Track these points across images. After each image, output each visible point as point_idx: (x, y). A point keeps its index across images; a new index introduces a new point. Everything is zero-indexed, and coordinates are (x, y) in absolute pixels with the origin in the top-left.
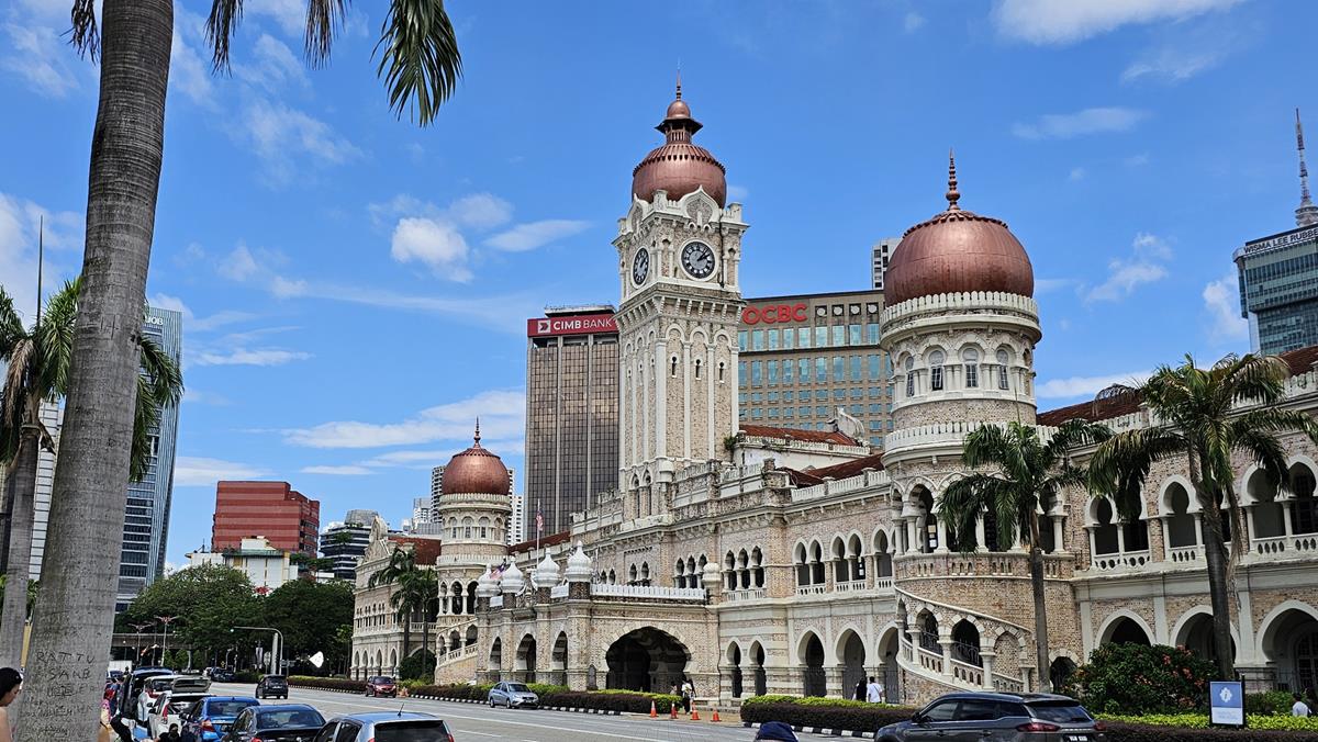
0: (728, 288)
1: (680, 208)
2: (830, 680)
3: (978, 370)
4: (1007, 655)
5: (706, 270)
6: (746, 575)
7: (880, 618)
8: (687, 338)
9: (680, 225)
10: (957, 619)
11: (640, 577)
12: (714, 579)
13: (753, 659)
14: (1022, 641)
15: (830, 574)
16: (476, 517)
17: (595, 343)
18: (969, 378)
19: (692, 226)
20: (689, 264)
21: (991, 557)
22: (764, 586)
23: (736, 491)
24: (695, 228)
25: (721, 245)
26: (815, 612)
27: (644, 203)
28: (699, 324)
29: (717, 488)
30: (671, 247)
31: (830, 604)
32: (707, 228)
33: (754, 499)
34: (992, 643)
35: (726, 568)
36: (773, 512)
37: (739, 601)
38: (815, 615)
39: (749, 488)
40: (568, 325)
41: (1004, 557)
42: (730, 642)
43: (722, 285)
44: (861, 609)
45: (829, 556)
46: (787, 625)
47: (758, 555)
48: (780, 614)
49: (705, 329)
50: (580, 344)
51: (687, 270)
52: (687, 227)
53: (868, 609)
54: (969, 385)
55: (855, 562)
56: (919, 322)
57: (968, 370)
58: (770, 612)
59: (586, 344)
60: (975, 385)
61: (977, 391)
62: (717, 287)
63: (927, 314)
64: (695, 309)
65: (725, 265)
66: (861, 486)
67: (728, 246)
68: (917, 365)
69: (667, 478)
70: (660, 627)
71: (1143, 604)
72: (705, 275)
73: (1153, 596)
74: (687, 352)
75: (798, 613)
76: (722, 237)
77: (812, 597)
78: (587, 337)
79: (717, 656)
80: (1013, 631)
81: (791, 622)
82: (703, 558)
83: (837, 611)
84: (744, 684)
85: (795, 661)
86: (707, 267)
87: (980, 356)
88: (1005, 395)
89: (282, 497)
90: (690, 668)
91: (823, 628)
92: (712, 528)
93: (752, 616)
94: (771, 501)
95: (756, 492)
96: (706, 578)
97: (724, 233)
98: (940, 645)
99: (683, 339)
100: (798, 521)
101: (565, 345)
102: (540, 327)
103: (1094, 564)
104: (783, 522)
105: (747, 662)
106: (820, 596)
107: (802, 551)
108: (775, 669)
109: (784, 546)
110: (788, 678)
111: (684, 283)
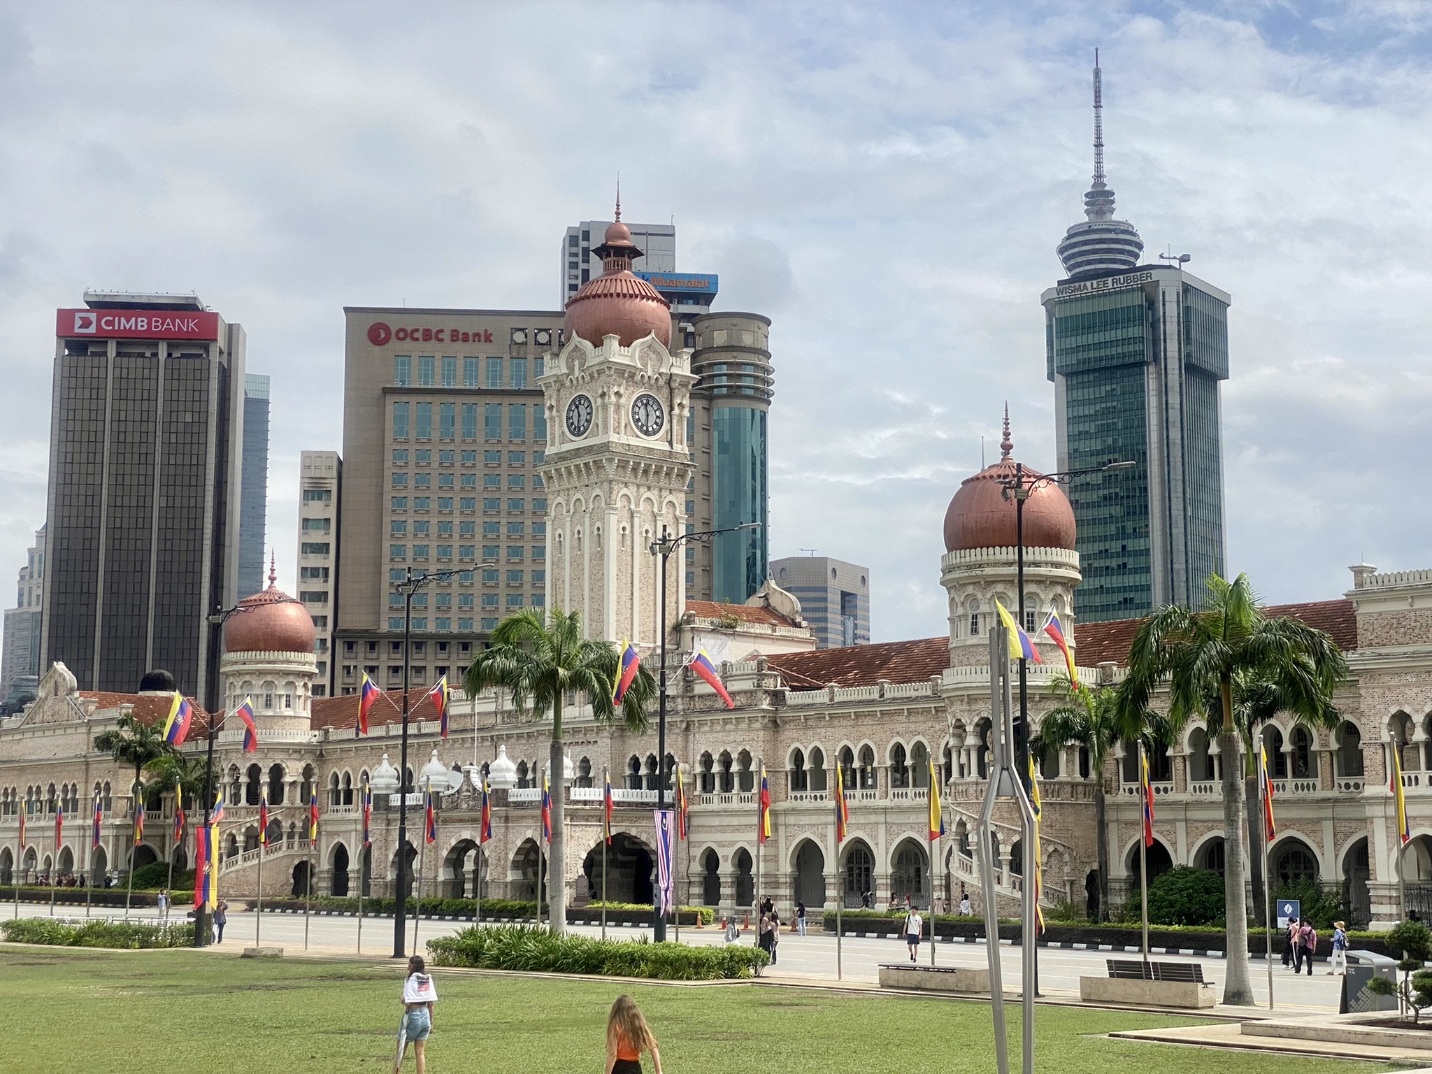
0: (678, 448)
1: (631, 356)
2: (832, 887)
3: (1036, 617)
5: (655, 426)
6: (727, 778)
7: (894, 828)
8: (637, 505)
9: (632, 376)
10: (1016, 838)
13: (733, 865)
14: (1066, 857)
15: (833, 780)
17: (170, 355)
19: (642, 376)
20: (639, 420)
21: (1045, 784)
22: (754, 791)
24: (646, 379)
25: (671, 398)
26: (814, 819)
27: (588, 345)
28: (649, 488)
29: (688, 683)
30: (623, 400)
32: (657, 379)
33: (741, 700)
34: (1045, 859)
35: (698, 769)
36: (766, 715)
37: (716, 805)
38: (813, 822)
40: (124, 323)
41: (1054, 784)
42: (704, 847)
43: (671, 443)
44: (873, 818)
45: (831, 762)
46: (776, 831)
47: (745, 758)
49: (654, 495)
50: (142, 355)
51: (637, 426)
52: (638, 378)
53: (882, 818)
55: (863, 771)
56: (989, 571)
57: (1028, 616)
59: (155, 355)
62: (665, 447)
63: (996, 564)
64: (646, 472)
65: (675, 421)
66: (876, 696)
67: (677, 401)
70: (633, 832)
71: (1167, 827)
72: (655, 432)
73: (1175, 820)
74: (636, 521)
75: (791, 820)
76: (671, 390)
77: (806, 804)
78: (157, 345)
79: (686, 863)
80: (1061, 849)
81: (782, 827)
82: (669, 756)
84: (723, 891)
85: (786, 867)
86: (656, 423)
87: (1038, 605)
91: (825, 836)
92: (684, 725)
93: (735, 821)
94: (763, 703)
95: (746, 692)
97: (674, 385)
99: (633, 507)
100: (792, 725)
101: (118, 354)
102: (78, 322)
103: (1121, 789)
104: (774, 723)
105: (726, 869)
106: (819, 803)
107: (798, 757)
108: (765, 875)
109: (776, 750)
110: (777, 885)
111: (634, 441)
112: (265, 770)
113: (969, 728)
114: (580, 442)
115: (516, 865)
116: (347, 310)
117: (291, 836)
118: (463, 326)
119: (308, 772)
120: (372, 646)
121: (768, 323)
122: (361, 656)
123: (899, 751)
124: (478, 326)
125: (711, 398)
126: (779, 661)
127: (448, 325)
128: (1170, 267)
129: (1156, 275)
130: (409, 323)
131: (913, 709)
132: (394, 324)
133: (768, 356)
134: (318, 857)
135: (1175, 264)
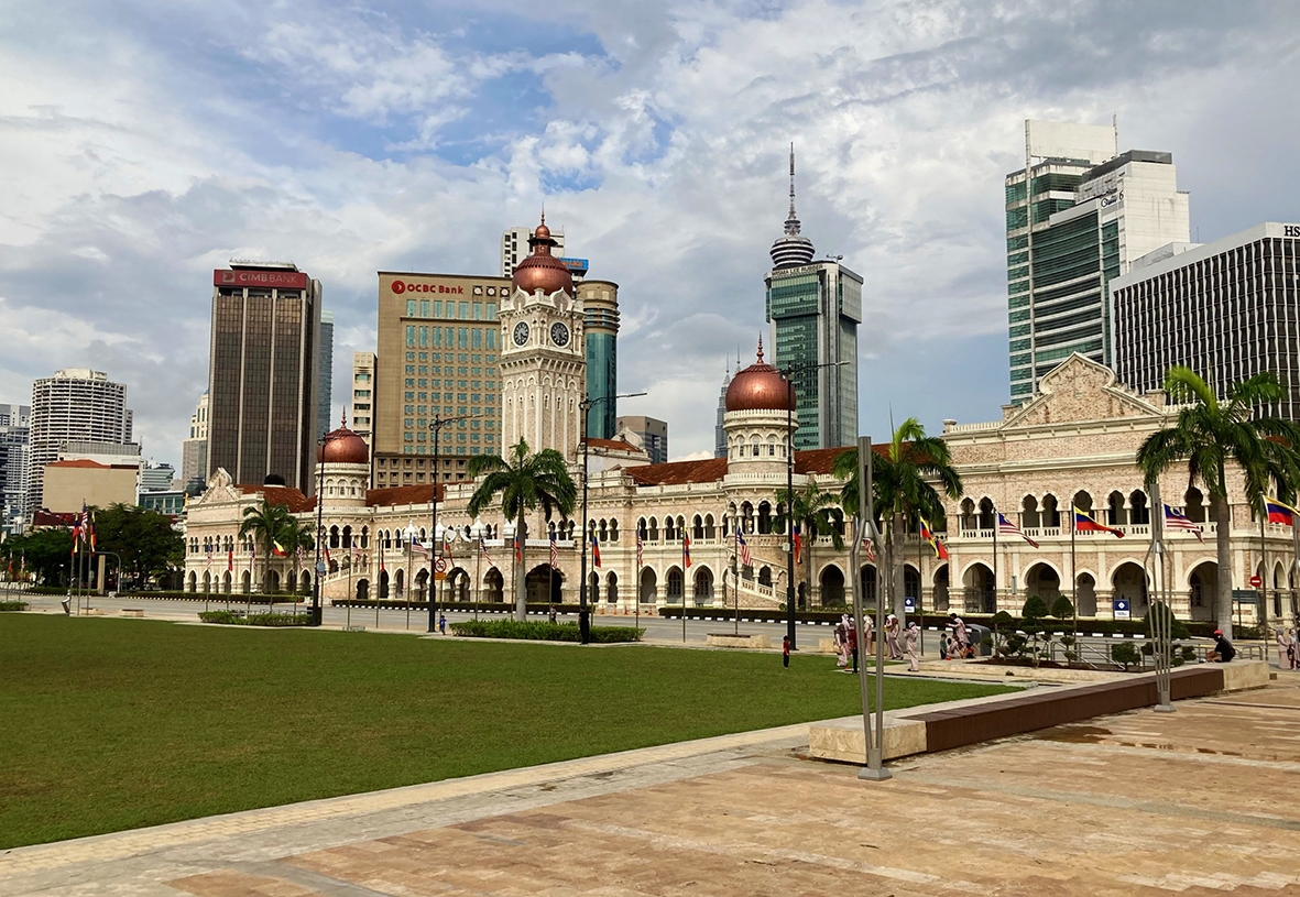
0: (576, 353)
1: (550, 301)
2: (661, 592)
4: (782, 582)
5: (564, 341)
6: (604, 534)
8: (553, 384)
9: (551, 312)
10: (762, 566)
13: (607, 581)
15: (662, 535)
16: (348, 480)
17: (279, 297)
19: (557, 312)
20: (554, 337)
21: (778, 537)
22: (617, 541)
24: (559, 314)
25: (572, 326)
27: (526, 293)
28: (560, 375)
30: (545, 326)
31: (662, 552)
32: (565, 314)
33: (612, 491)
34: (777, 576)
35: (586, 529)
36: (624, 499)
40: (254, 278)
42: (591, 571)
43: (573, 351)
45: (661, 525)
46: (630, 562)
47: (614, 523)
48: (627, 556)
49: (563, 379)
50: (264, 297)
52: (554, 313)
55: (678, 530)
56: (750, 422)
58: (620, 555)
59: (271, 296)
62: (570, 352)
63: (754, 418)
64: (558, 366)
65: (574, 338)
66: (686, 489)
67: (576, 326)
68: (747, 442)
70: (552, 563)
71: (841, 560)
72: (564, 344)
74: (553, 393)
76: (573, 321)
77: (649, 547)
78: (271, 291)
79: (581, 580)
81: (633, 560)
82: (571, 522)
83: (665, 555)
84: (600, 595)
85: (635, 582)
86: (564, 339)
90: (564, 586)
91: (657, 564)
92: (580, 505)
94: (622, 492)
95: (614, 487)
97: (574, 318)
98: (753, 578)
99: (551, 384)
100: (640, 505)
101: (249, 296)
102: (225, 277)
104: (630, 504)
105: (603, 583)
106: (654, 547)
107: (643, 522)
108: (625, 586)
109: (630, 518)
110: (629, 591)
111: (552, 349)
112: (341, 529)
113: (738, 507)
114: (522, 349)
115: (486, 581)
116: (379, 273)
117: (356, 565)
118: (446, 283)
119: (365, 530)
120: (395, 461)
121: (617, 287)
122: (389, 467)
123: (698, 519)
124: (455, 283)
126: (630, 471)
127: (438, 282)
128: (832, 262)
129: (825, 266)
130: (415, 281)
131: (708, 496)
132: (406, 281)
133: (617, 305)
134: (371, 577)
135: (835, 260)
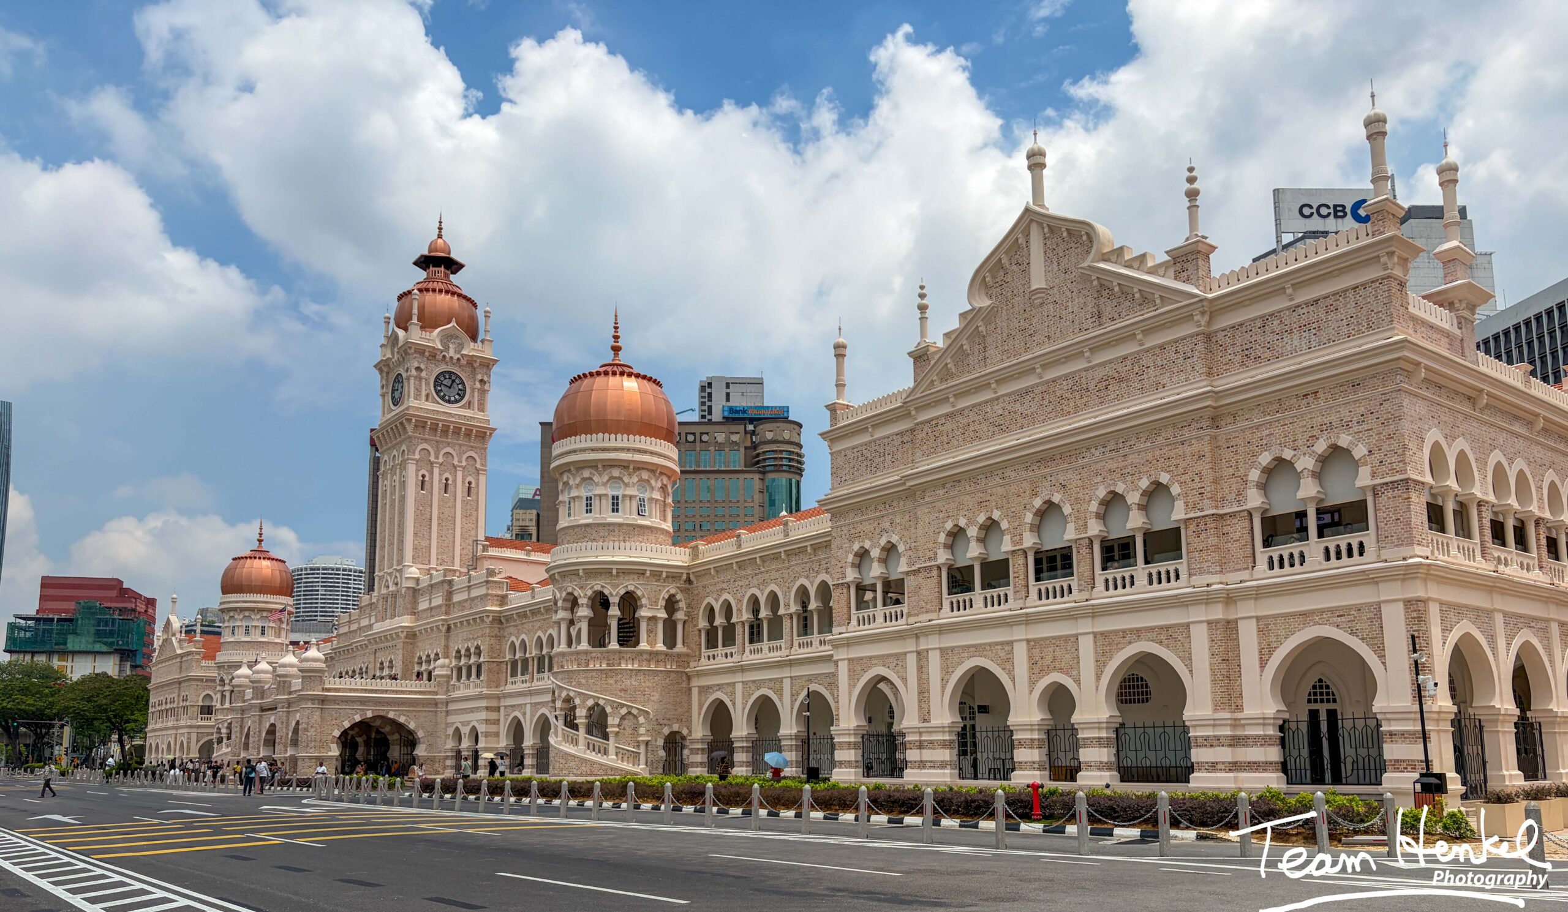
0: (478, 415)
1: (433, 340)
4: (629, 731)
5: (457, 397)
6: (469, 668)
8: (436, 457)
9: (433, 355)
10: (590, 703)
11: (386, 672)
12: (444, 673)
14: (641, 719)
15: (532, 667)
16: (256, 616)
18: (613, 505)
19: (444, 356)
20: (441, 391)
21: (620, 652)
22: (482, 678)
23: (464, 596)
24: (448, 359)
25: (473, 376)
26: (520, 700)
27: (401, 332)
28: (449, 445)
29: (450, 594)
30: (424, 374)
31: (532, 692)
32: (459, 359)
34: (617, 721)
36: (491, 615)
37: (463, 692)
38: (520, 703)
39: (475, 593)
41: (632, 652)
43: (472, 411)
45: (531, 651)
46: (499, 711)
47: (479, 652)
49: (455, 450)
51: (438, 396)
52: (439, 357)
54: (613, 511)
57: (613, 499)
58: (485, 701)
60: (617, 511)
61: (619, 517)
62: (468, 413)
64: (445, 432)
65: (476, 393)
67: (479, 377)
68: (575, 493)
69: (411, 584)
72: (457, 401)
73: (734, 683)
74: (436, 470)
75: (507, 702)
76: (474, 368)
77: (519, 686)
79: (443, 740)
80: (635, 712)
81: (502, 709)
82: (437, 654)
83: (535, 699)
85: (503, 741)
86: (458, 394)
88: (641, 522)
89: (114, 593)
90: (419, 751)
91: (524, 714)
92: (444, 629)
93: (470, 704)
94: (488, 604)
96: (436, 672)
97: (475, 365)
98: (577, 725)
99: (433, 458)
103: (702, 657)
104: (500, 623)
105: (466, 744)
106: (524, 686)
107: (513, 649)
108: (486, 749)
109: (501, 644)
116: (541, 423)
121: (800, 426)
125: (764, 473)
133: (801, 447)
